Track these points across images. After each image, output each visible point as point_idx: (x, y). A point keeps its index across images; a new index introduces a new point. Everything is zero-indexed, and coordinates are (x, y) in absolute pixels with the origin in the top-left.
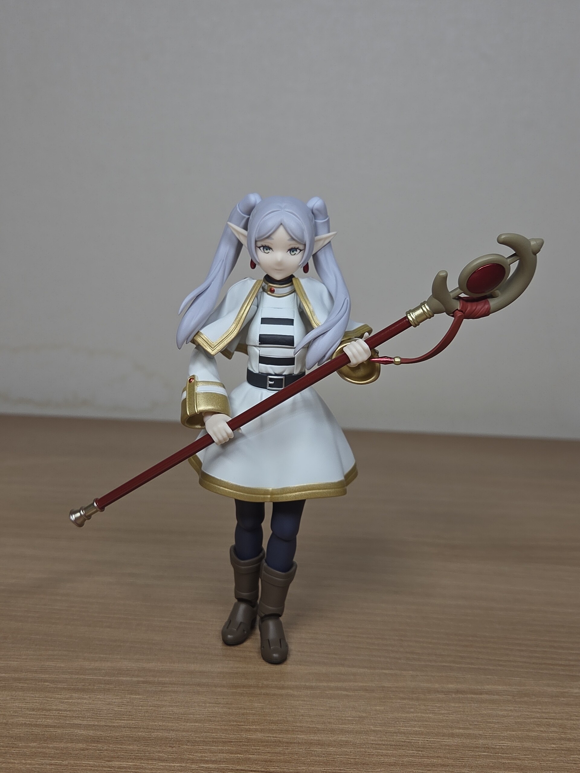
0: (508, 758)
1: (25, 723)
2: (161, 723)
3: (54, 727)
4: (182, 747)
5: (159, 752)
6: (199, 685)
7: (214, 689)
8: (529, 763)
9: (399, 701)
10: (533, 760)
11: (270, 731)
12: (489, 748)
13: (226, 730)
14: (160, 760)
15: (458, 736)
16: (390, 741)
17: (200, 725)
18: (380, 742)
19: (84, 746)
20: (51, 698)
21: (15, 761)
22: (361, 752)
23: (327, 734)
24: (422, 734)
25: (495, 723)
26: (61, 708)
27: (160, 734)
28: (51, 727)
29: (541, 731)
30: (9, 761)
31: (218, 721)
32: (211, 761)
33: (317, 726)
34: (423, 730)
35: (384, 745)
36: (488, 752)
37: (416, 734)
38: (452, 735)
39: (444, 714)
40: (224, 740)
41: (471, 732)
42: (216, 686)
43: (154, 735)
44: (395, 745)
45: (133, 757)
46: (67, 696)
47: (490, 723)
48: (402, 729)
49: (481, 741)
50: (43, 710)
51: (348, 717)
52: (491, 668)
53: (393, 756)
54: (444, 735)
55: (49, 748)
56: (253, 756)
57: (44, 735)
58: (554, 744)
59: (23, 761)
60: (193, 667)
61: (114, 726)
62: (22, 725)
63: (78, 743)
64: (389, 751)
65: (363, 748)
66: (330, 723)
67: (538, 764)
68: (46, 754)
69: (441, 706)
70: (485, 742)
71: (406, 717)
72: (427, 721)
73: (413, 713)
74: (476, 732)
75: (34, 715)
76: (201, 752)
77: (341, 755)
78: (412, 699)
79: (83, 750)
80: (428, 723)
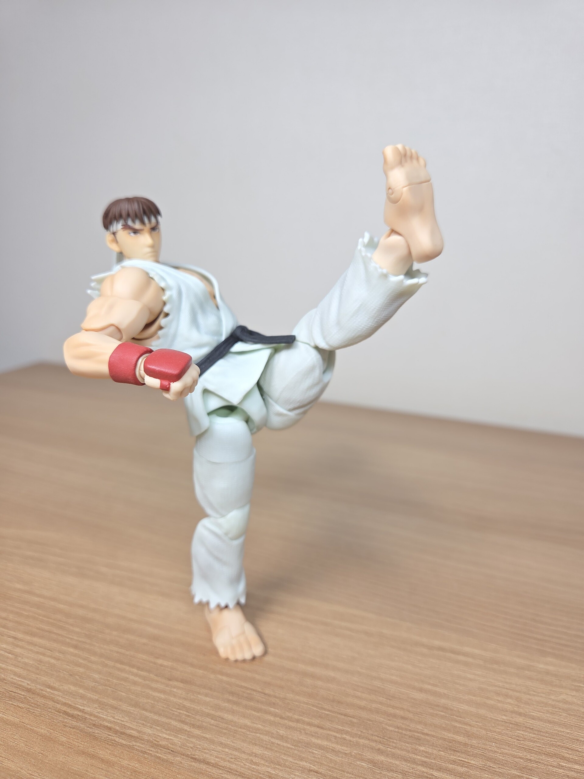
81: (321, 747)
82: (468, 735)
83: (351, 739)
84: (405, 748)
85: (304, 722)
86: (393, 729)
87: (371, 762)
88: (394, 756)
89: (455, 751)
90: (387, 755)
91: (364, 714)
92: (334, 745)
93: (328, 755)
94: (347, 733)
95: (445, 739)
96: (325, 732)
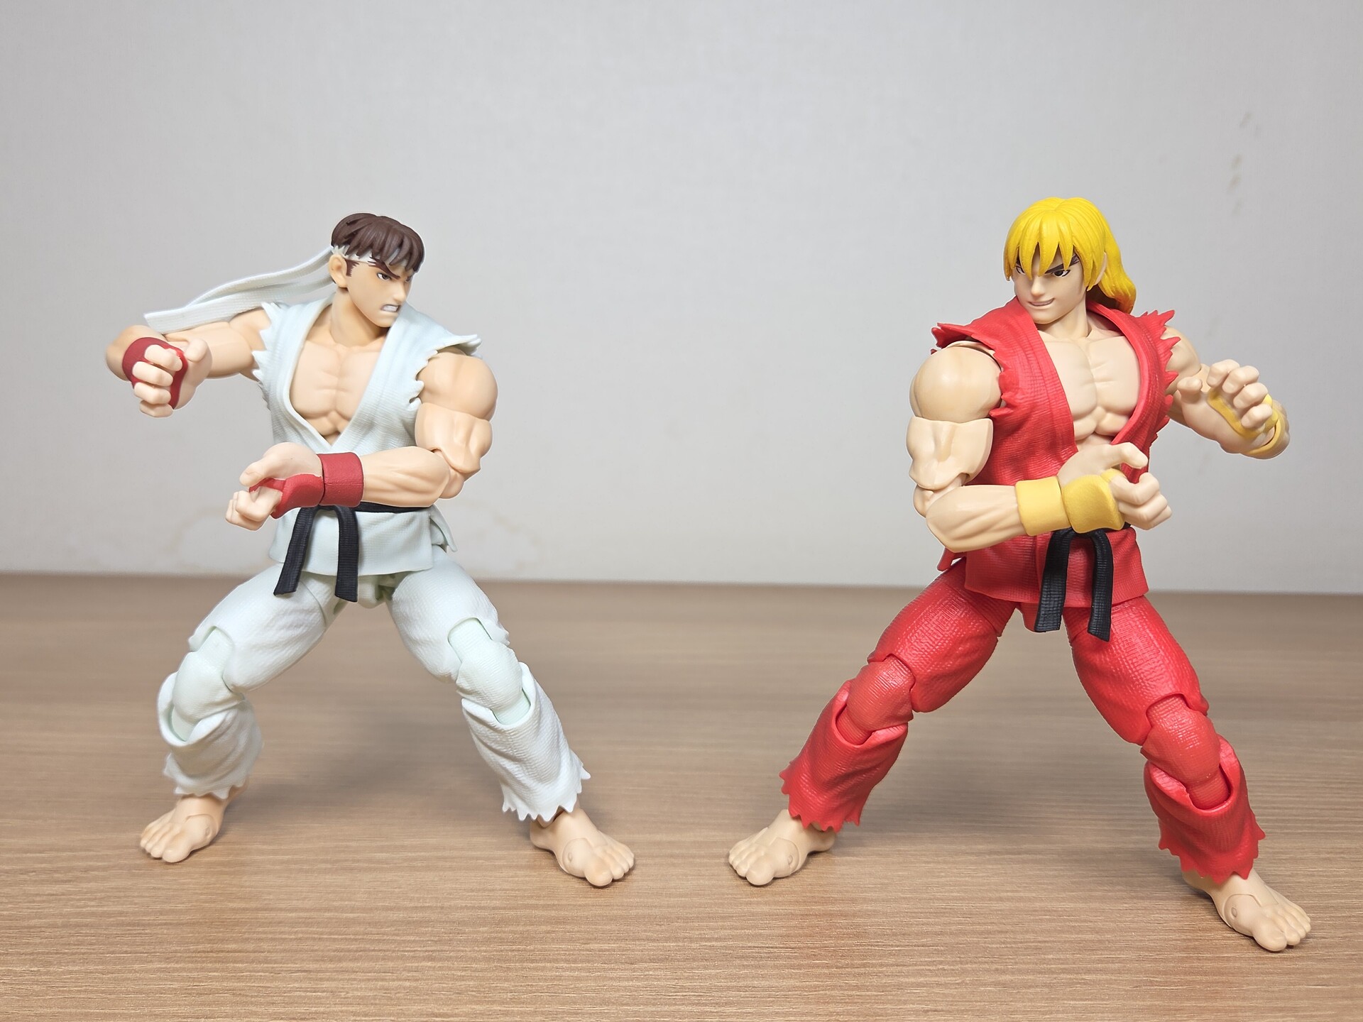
0: (1076, 921)
1: (466, 906)
2: (638, 900)
3: (505, 908)
4: (673, 924)
5: (645, 931)
6: (672, 856)
7: (691, 860)
8: (1103, 925)
9: (924, 865)
10: (1107, 921)
11: (776, 903)
12: (1049, 911)
13: (722, 904)
14: (649, 939)
15: (1008, 899)
16: (928, 908)
17: (687, 899)
18: (916, 911)
19: (549, 928)
20: (491, 877)
21: (466, 949)
22: (896, 921)
23: (847, 903)
24: (963, 899)
25: (1047, 884)
26: (506, 887)
27: (641, 912)
28: (500, 908)
29: (1106, 890)
30: (458, 949)
31: (709, 895)
32: (713, 938)
33: (833, 896)
34: (963, 895)
35: (921, 913)
36: (1050, 915)
37: (957, 900)
38: (1001, 899)
39: (982, 877)
40: (722, 915)
41: (1022, 894)
42: (693, 857)
43: (633, 912)
44: (935, 913)
45: (615, 938)
46: (511, 874)
47: (1041, 884)
48: (938, 895)
49: (1037, 905)
50: (484, 890)
51: (867, 884)
52: (1021, 826)
53: (936, 924)
54: (990, 899)
55: (504, 932)
56: (765, 931)
57: (494, 917)
58: (1126, 903)
59: (476, 948)
60: (658, 837)
61: (580, 905)
62: (462, 908)
63: (540, 925)
64: (930, 920)
65: (897, 917)
66: (847, 892)
67: (1115, 925)
68: (504, 939)
69: (976, 869)
70: (1043, 904)
71: (938, 882)
72: (965, 885)
73: (942, 877)
74: (1028, 894)
75: (475, 896)
76: (698, 930)
77: (873, 926)
78: (939, 862)
79: (548, 932)
80: (967, 887)
81: (919, 985)
82: (1094, 931)
83: (952, 967)
84: (1029, 961)
85: (874, 966)
86: (998, 946)
87: (996, 984)
88: (1020, 971)
89: (1093, 950)
90: (1013, 973)
91: (947, 939)
92: (936, 979)
93: (937, 990)
94: (941, 963)
95: (1071, 942)
96: (910, 968)
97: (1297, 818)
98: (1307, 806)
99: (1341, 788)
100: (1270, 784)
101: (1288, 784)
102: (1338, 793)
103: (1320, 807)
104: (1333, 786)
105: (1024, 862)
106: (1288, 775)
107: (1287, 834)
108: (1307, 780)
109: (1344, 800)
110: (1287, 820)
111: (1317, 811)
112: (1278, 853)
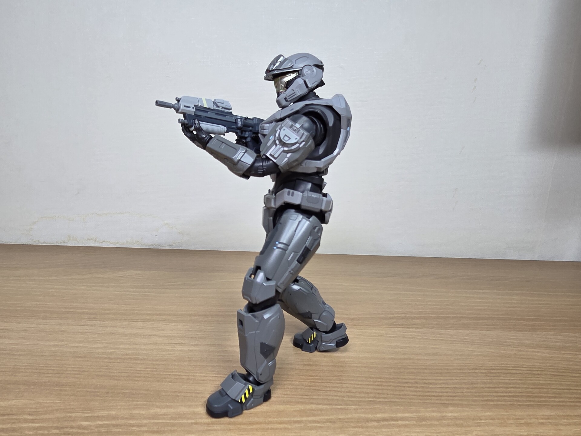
97: (522, 394)
98: (525, 386)
99: (538, 374)
100: (506, 371)
101: (514, 371)
102: (538, 378)
103: (531, 387)
104: (534, 372)
105: (400, 426)
106: (513, 366)
107: (520, 405)
108: (522, 369)
109: (541, 382)
110: (518, 396)
111: (530, 390)
112: (518, 419)
